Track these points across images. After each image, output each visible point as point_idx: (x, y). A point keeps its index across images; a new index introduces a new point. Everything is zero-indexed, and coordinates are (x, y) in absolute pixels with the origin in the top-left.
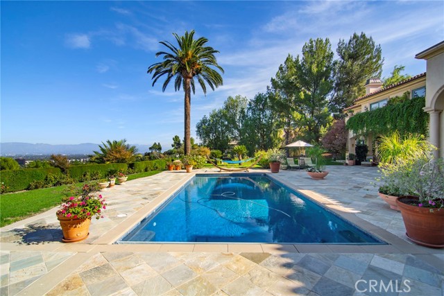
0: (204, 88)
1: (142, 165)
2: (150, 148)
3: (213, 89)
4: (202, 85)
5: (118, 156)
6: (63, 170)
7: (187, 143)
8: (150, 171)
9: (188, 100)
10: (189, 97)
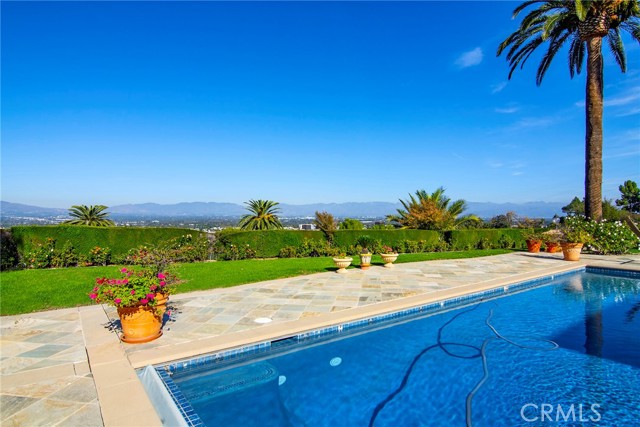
6: (326, 235)
7: (593, 192)
8: (488, 250)
9: (595, 86)
10: (600, 80)
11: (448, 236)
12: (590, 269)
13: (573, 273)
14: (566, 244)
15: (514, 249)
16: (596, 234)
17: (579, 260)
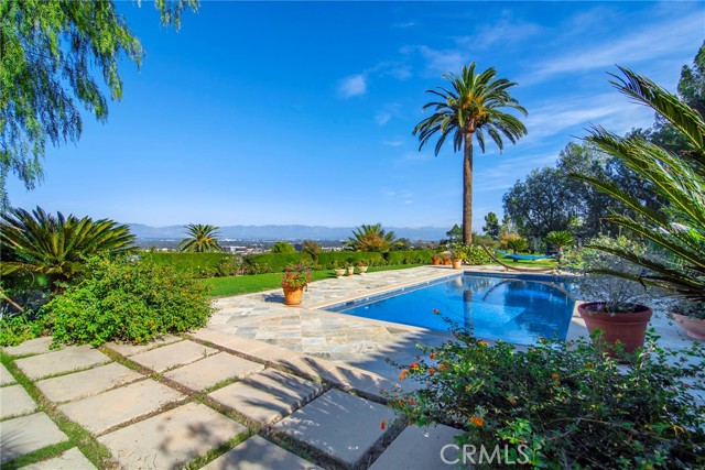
0: (500, 143)
1: (399, 255)
2: (448, 233)
3: (514, 142)
4: (496, 137)
5: (370, 243)
6: (313, 257)
7: (467, 228)
8: (410, 264)
9: (468, 164)
10: (470, 160)
11: (385, 256)
12: (466, 273)
13: (457, 275)
14: (454, 259)
15: (424, 264)
16: (469, 253)
17: (461, 269)
